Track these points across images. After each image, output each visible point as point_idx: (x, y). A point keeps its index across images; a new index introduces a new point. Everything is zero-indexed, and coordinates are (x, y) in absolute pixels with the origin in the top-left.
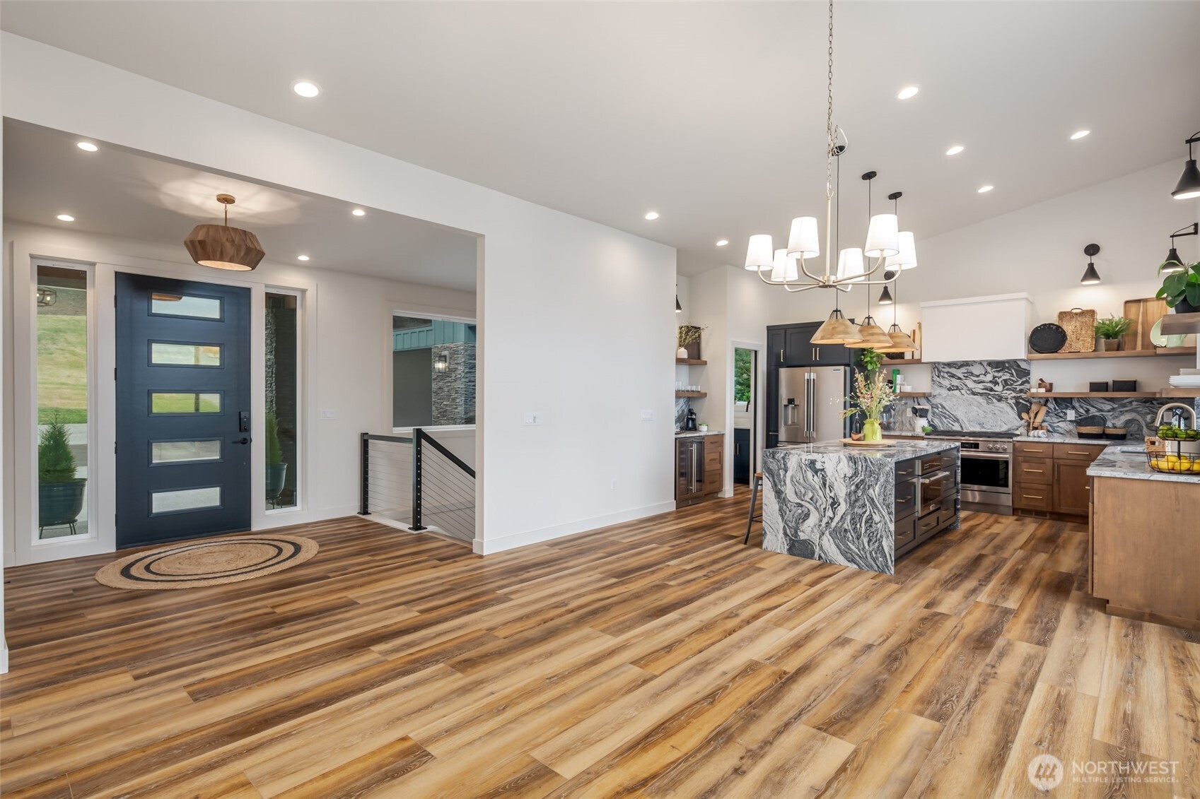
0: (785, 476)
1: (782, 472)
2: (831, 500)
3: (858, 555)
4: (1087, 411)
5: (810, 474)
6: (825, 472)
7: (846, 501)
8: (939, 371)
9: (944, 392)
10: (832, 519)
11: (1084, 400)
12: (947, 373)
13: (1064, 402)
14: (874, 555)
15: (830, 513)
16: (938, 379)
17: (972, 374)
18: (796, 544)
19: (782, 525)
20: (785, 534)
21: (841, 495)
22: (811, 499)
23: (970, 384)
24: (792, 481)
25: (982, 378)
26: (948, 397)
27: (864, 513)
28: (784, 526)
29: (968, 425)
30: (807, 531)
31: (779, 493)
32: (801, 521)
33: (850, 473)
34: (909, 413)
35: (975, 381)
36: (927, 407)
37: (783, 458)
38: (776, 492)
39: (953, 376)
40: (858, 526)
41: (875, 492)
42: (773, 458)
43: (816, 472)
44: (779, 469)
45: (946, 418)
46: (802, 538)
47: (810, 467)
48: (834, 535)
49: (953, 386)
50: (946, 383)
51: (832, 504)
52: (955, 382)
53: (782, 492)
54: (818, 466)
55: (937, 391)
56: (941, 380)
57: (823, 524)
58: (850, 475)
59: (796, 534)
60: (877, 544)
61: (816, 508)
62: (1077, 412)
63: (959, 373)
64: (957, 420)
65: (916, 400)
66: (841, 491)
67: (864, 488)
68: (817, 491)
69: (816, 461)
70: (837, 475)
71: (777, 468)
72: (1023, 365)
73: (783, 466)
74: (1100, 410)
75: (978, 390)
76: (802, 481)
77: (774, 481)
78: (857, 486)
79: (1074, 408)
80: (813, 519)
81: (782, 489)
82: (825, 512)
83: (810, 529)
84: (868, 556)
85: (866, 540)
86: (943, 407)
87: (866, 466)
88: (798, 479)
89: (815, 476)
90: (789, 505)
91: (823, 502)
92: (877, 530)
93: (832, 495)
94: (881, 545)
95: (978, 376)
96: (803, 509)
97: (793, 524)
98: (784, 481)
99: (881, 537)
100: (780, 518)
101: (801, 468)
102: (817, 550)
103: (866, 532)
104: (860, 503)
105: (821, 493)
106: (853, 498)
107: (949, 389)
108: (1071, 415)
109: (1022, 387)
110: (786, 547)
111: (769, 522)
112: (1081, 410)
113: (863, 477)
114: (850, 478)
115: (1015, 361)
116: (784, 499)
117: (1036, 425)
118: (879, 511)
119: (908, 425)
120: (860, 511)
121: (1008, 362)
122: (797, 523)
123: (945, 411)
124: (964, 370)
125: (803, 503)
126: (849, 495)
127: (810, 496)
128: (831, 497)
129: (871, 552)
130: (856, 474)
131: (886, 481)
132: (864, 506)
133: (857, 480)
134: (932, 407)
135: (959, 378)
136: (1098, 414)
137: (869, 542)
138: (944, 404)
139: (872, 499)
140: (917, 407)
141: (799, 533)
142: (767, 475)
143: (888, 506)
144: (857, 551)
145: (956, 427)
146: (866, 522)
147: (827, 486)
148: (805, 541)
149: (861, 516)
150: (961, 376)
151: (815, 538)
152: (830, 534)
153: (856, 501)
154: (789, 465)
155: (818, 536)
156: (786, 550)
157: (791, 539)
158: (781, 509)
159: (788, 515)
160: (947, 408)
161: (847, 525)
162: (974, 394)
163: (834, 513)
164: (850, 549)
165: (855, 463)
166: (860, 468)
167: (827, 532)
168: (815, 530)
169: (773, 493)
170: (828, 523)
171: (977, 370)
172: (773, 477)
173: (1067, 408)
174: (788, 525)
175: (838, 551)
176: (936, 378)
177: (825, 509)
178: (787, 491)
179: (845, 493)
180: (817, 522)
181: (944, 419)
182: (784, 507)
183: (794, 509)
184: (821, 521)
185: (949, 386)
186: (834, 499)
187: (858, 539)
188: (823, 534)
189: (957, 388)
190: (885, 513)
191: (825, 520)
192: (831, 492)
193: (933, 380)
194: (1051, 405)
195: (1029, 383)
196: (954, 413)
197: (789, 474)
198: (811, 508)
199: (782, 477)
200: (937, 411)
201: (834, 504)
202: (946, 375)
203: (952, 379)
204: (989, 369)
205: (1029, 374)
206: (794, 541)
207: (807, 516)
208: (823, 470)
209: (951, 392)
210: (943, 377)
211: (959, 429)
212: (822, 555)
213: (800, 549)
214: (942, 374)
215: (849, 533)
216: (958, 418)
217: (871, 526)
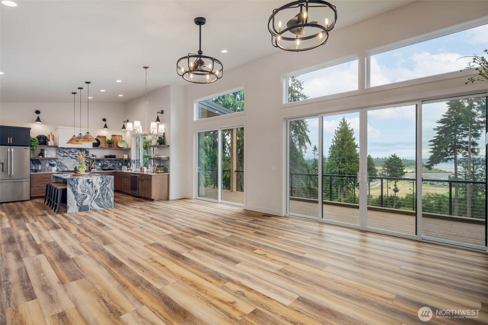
0: (77, 186)
1: (76, 185)
2: (95, 191)
3: (103, 205)
4: (104, 163)
5: (87, 184)
6: (93, 183)
7: (100, 190)
8: (59, 150)
9: (61, 158)
10: (95, 196)
11: (103, 160)
12: (62, 151)
13: (98, 161)
14: (108, 203)
15: (94, 195)
16: (59, 153)
17: (71, 152)
18: (82, 208)
19: (76, 203)
20: (77, 205)
21: (98, 188)
22: (88, 192)
23: (71, 155)
24: (80, 187)
25: (74, 153)
26: (63, 160)
27: (106, 192)
28: (77, 203)
29: (70, 169)
30: (86, 202)
31: (74, 192)
32: (84, 199)
33: (101, 181)
34: (47, 165)
35: (72, 154)
36: (55, 163)
37: (76, 180)
38: (73, 192)
39: (64, 152)
40: (104, 196)
41: (109, 186)
42: (72, 180)
43: (89, 183)
44: (75, 184)
45: (62, 166)
46: (84, 205)
47: (87, 182)
48: (96, 201)
49: (65, 155)
50: (62, 154)
51: (95, 192)
52: (65, 154)
53: (76, 191)
54: (90, 181)
55: (59, 157)
56: (60, 154)
57: (92, 198)
58: (101, 182)
59: (82, 204)
60: (109, 200)
61: (90, 194)
62: (101, 163)
63: (67, 151)
64: (66, 167)
65: (50, 160)
66: (98, 187)
67: (105, 185)
68: (90, 189)
69: (89, 179)
70: (97, 183)
71: (74, 184)
72: (87, 150)
73: (76, 183)
74: (107, 163)
75: (73, 157)
76: (84, 186)
77: (72, 188)
78: (103, 185)
79: (100, 162)
80: (89, 197)
81: (76, 190)
82: (93, 195)
83: (87, 201)
84: (107, 204)
85: (106, 200)
86: (61, 163)
87: (106, 179)
88: (82, 186)
89: (89, 184)
90: (79, 195)
91: (92, 192)
92: (109, 196)
93: (95, 189)
94: (110, 200)
95: (73, 153)
96: (85, 195)
97: (81, 201)
98: (77, 188)
99: (110, 198)
100: (75, 201)
101: (84, 182)
102: (90, 207)
103: (106, 198)
104: (104, 190)
105: (91, 189)
106: (102, 189)
107: (63, 157)
108: (100, 164)
109: (87, 156)
110: (78, 210)
111: (70, 203)
112: (102, 163)
113: (105, 182)
114: (101, 183)
115: (85, 149)
116: (77, 194)
117: (92, 167)
118: (110, 191)
119: (47, 170)
120: (104, 192)
121: (83, 149)
122: (82, 201)
123: (62, 164)
124: (68, 150)
125: (84, 193)
126: (101, 188)
127: (87, 191)
128: (95, 190)
129: (107, 203)
130: (103, 182)
131: (112, 182)
132: (105, 190)
133: (103, 183)
134: (57, 163)
135: (67, 153)
136: (106, 164)
137: (107, 200)
138: (61, 162)
139: (108, 188)
140: (51, 163)
141: (83, 204)
142: (69, 187)
143: (112, 189)
144: (103, 204)
145: (66, 169)
146: (106, 195)
147: (93, 187)
148: (85, 206)
149: (105, 193)
150: (68, 152)
151: (89, 204)
152: (95, 201)
153: (103, 189)
154: (79, 182)
155: (90, 203)
156: (78, 211)
157: (80, 206)
158: (75, 198)
159: (79, 199)
160: (62, 163)
161: (100, 197)
162: (72, 158)
163: (96, 194)
164: (101, 204)
165: (103, 179)
166: (104, 180)
167: (94, 201)
168: (89, 201)
169: (72, 193)
170: (94, 198)
171: (73, 151)
172: (72, 187)
173: (99, 162)
174: (78, 202)
175: (97, 205)
176: (58, 153)
177: (93, 194)
178: (78, 191)
179: (99, 187)
180: (90, 198)
181: (61, 167)
182: (77, 196)
183: (81, 196)
184: (91, 198)
185: (63, 156)
186: (96, 190)
187: (104, 200)
188: (92, 202)
189: (66, 156)
190: (111, 191)
191: (93, 197)
192: (95, 188)
193: (57, 153)
194: (95, 162)
195: (89, 155)
196: (65, 165)
197: (79, 185)
198: (88, 194)
199: (76, 186)
200: (59, 164)
201: (96, 191)
202: (62, 152)
203: (65, 153)
204: (77, 150)
205: (89, 152)
206: (81, 207)
207: (86, 197)
208: (92, 182)
209: (64, 158)
210: (61, 152)
211: (67, 170)
212: (92, 208)
213: (83, 208)
214: (60, 151)
215: (101, 199)
216: (67, 166)
217: (107, 196)
